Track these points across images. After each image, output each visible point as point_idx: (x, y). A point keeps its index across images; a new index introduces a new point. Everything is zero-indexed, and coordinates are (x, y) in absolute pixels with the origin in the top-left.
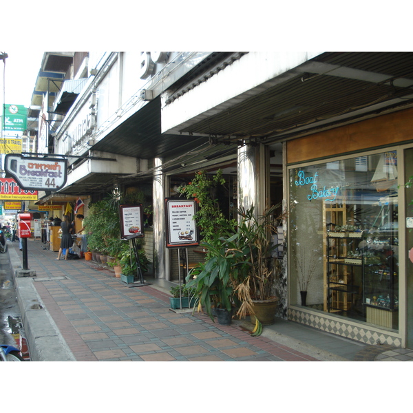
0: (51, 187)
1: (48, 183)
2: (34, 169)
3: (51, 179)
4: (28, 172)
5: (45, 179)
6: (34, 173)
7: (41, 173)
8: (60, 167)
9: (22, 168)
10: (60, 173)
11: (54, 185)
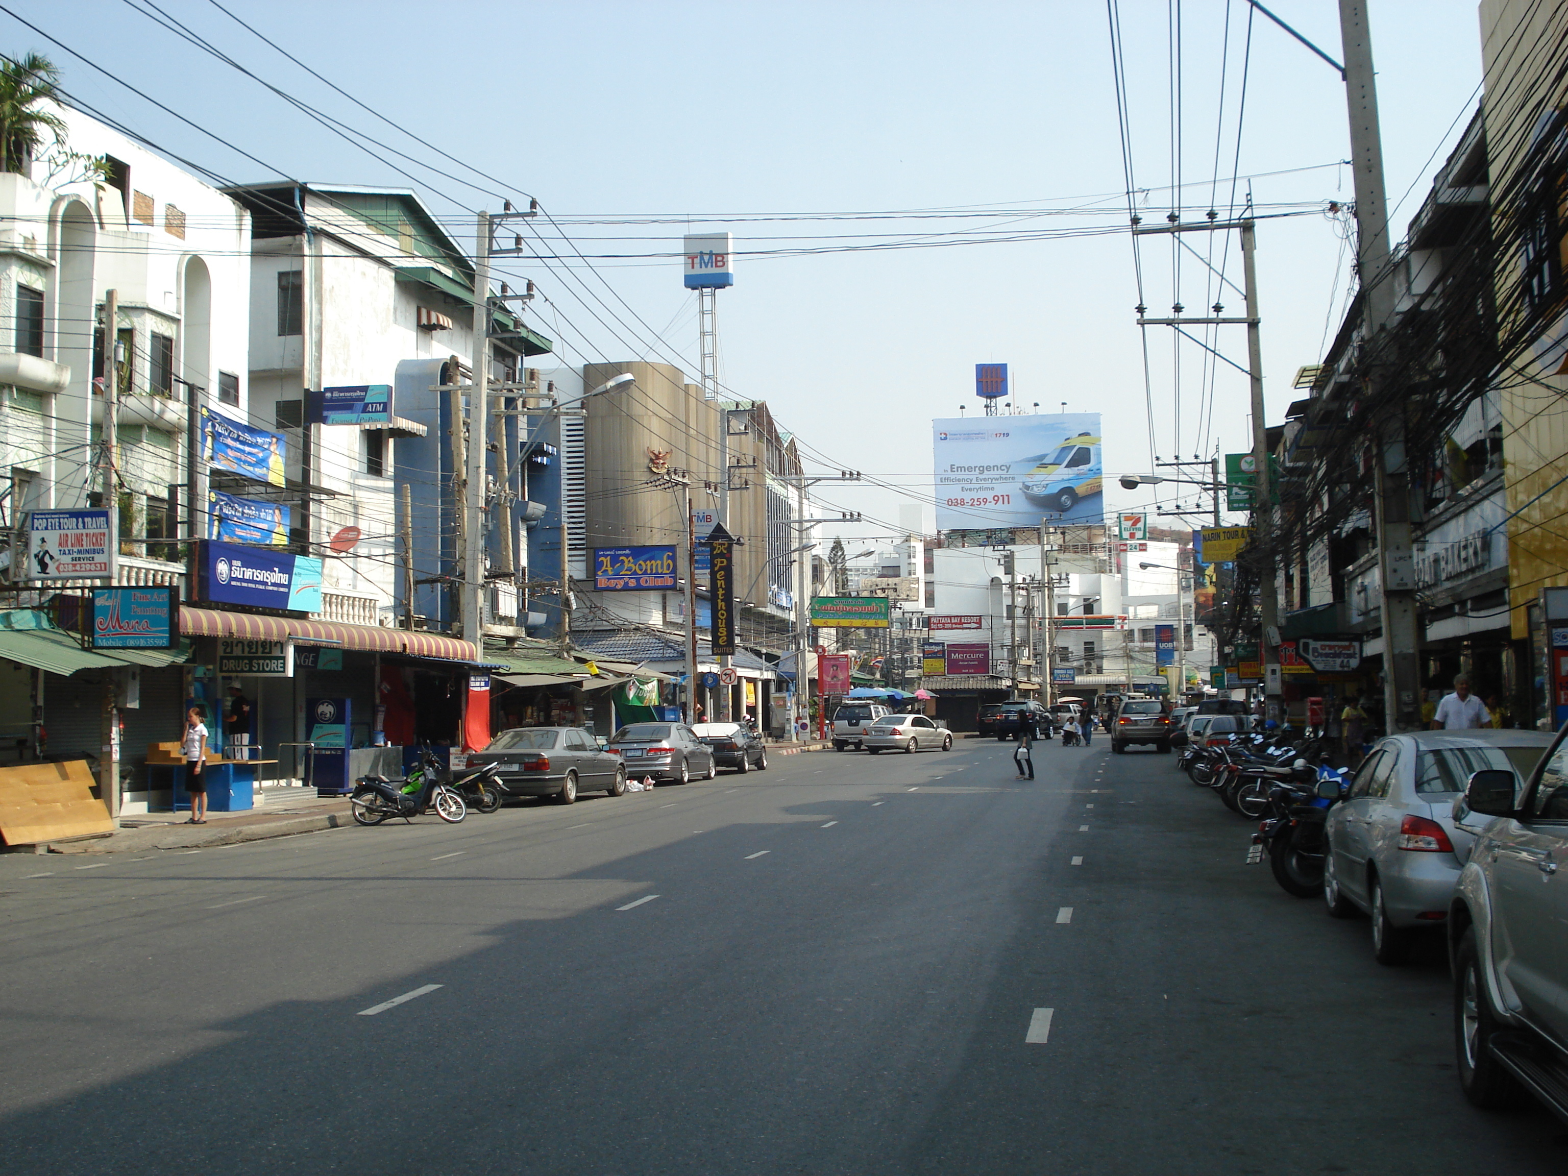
0: (1346, 669)
1: (1342, 666)
2: (1327, 651)
3: (1346, 660)
4: (1321, 655)
5: (1339, 661)
6: (1327, 655)
7: (1336, 655)
8: (1354, 647)
9: (1315, 650)
10: (1355, 654)
11: (1349, 667)
